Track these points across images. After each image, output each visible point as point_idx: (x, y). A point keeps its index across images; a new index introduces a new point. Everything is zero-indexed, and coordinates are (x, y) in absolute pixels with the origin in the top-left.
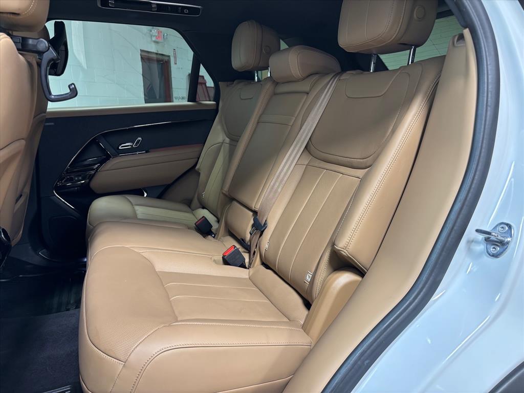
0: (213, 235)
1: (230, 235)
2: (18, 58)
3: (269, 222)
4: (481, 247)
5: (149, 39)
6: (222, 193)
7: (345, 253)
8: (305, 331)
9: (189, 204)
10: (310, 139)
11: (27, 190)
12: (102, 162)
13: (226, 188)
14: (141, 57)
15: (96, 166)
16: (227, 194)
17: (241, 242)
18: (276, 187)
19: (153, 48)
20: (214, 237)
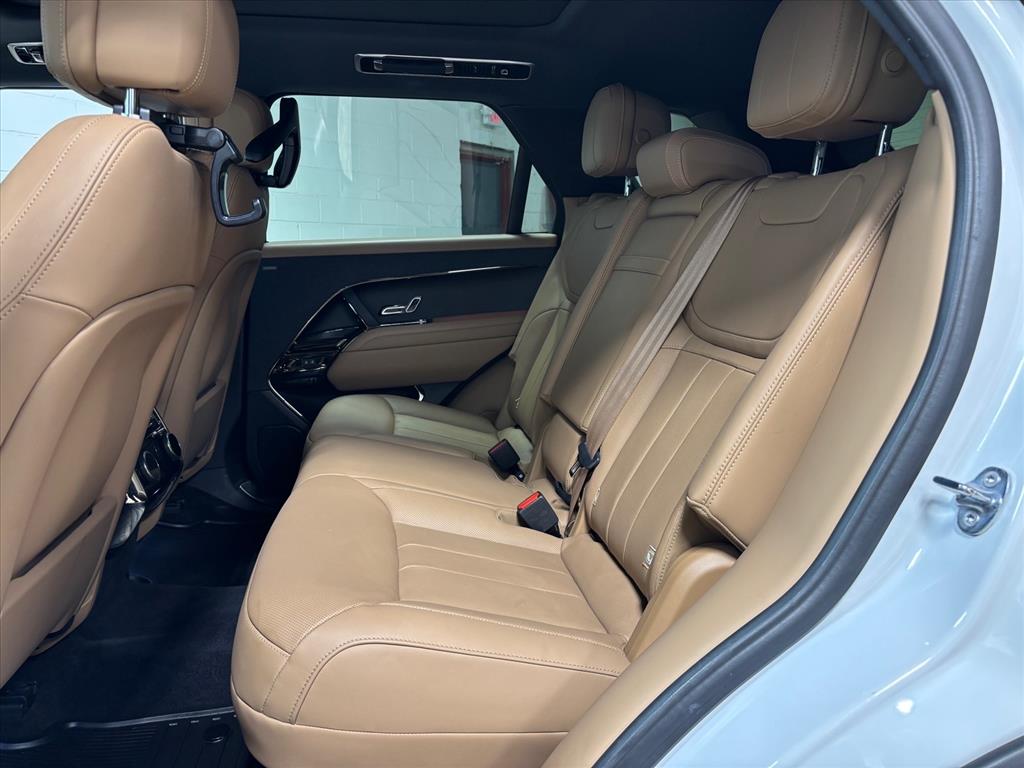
0: (521, 476)
1: (548, 478)
2: (172, 157)
3: (603, 453)
4: (949, 514)
5: (478, 122)
6: (541, 399)
7: (704, 511)
8: (627, 655)
9: (492, 418)
10: (691, 299)
11: (224, 376)
12: (350, 337)
13: (547, 391)
14: (461, 155)
15: (342, 342)
16: (548, 400)
17: (560, 489)
18: (621, 387)
19: (483, 138)
20: (521, 480)
